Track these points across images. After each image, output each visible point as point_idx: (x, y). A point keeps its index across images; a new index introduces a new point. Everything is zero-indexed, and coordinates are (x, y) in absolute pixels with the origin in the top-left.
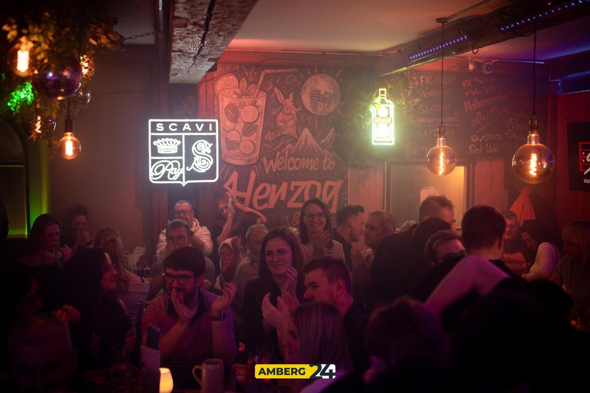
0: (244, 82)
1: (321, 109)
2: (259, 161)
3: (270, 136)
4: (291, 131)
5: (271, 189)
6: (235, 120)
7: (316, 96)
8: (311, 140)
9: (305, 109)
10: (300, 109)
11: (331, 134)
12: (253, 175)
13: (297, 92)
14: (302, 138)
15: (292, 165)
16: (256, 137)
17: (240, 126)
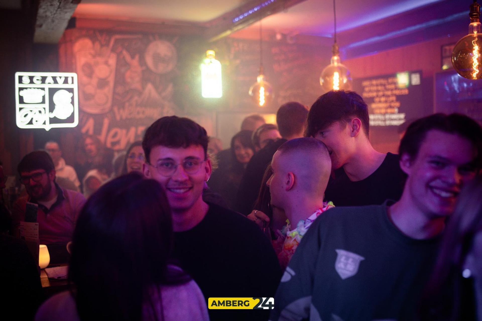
0: (98, 45)
1: (162, 68)
2: (111, 110)
3: (120, 89)
4: (136, 85)
5: (121, 133)
6: (90, 75)
7: (157, 58)
8: (154, 94)
9: (148, 69)
10: (144, 68)
11: (170, 88)
12: (106, 122)
13: (142, 54)
14: (146, 91)
15: (138, 113)
16: (108, 90)
17: (95, 81)
